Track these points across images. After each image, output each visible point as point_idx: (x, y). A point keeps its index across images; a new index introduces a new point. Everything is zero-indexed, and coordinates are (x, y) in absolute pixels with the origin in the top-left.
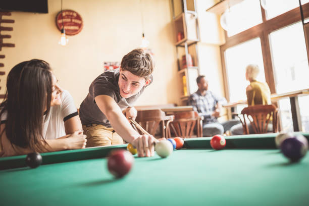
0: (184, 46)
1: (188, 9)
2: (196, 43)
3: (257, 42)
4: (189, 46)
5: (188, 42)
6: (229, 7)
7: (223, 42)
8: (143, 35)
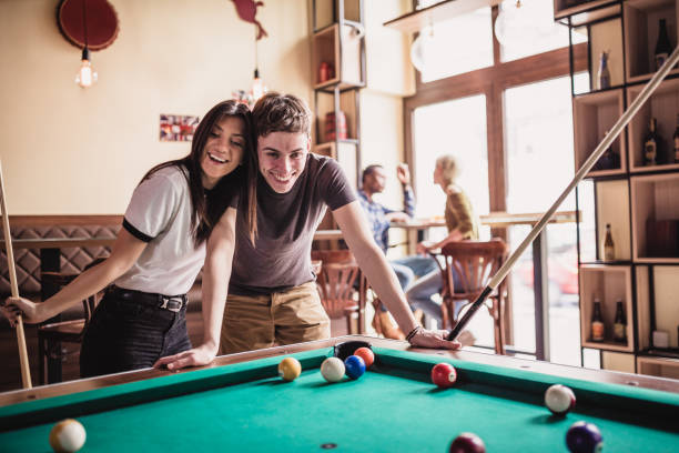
0: (332, 93)
1: (346, 18)
2: (357, 89)
3: (480, 101)
4: (342, 92)
5: (342, 86)
6: (431, 24)
7: (412, 91)
8: (256, 74)
